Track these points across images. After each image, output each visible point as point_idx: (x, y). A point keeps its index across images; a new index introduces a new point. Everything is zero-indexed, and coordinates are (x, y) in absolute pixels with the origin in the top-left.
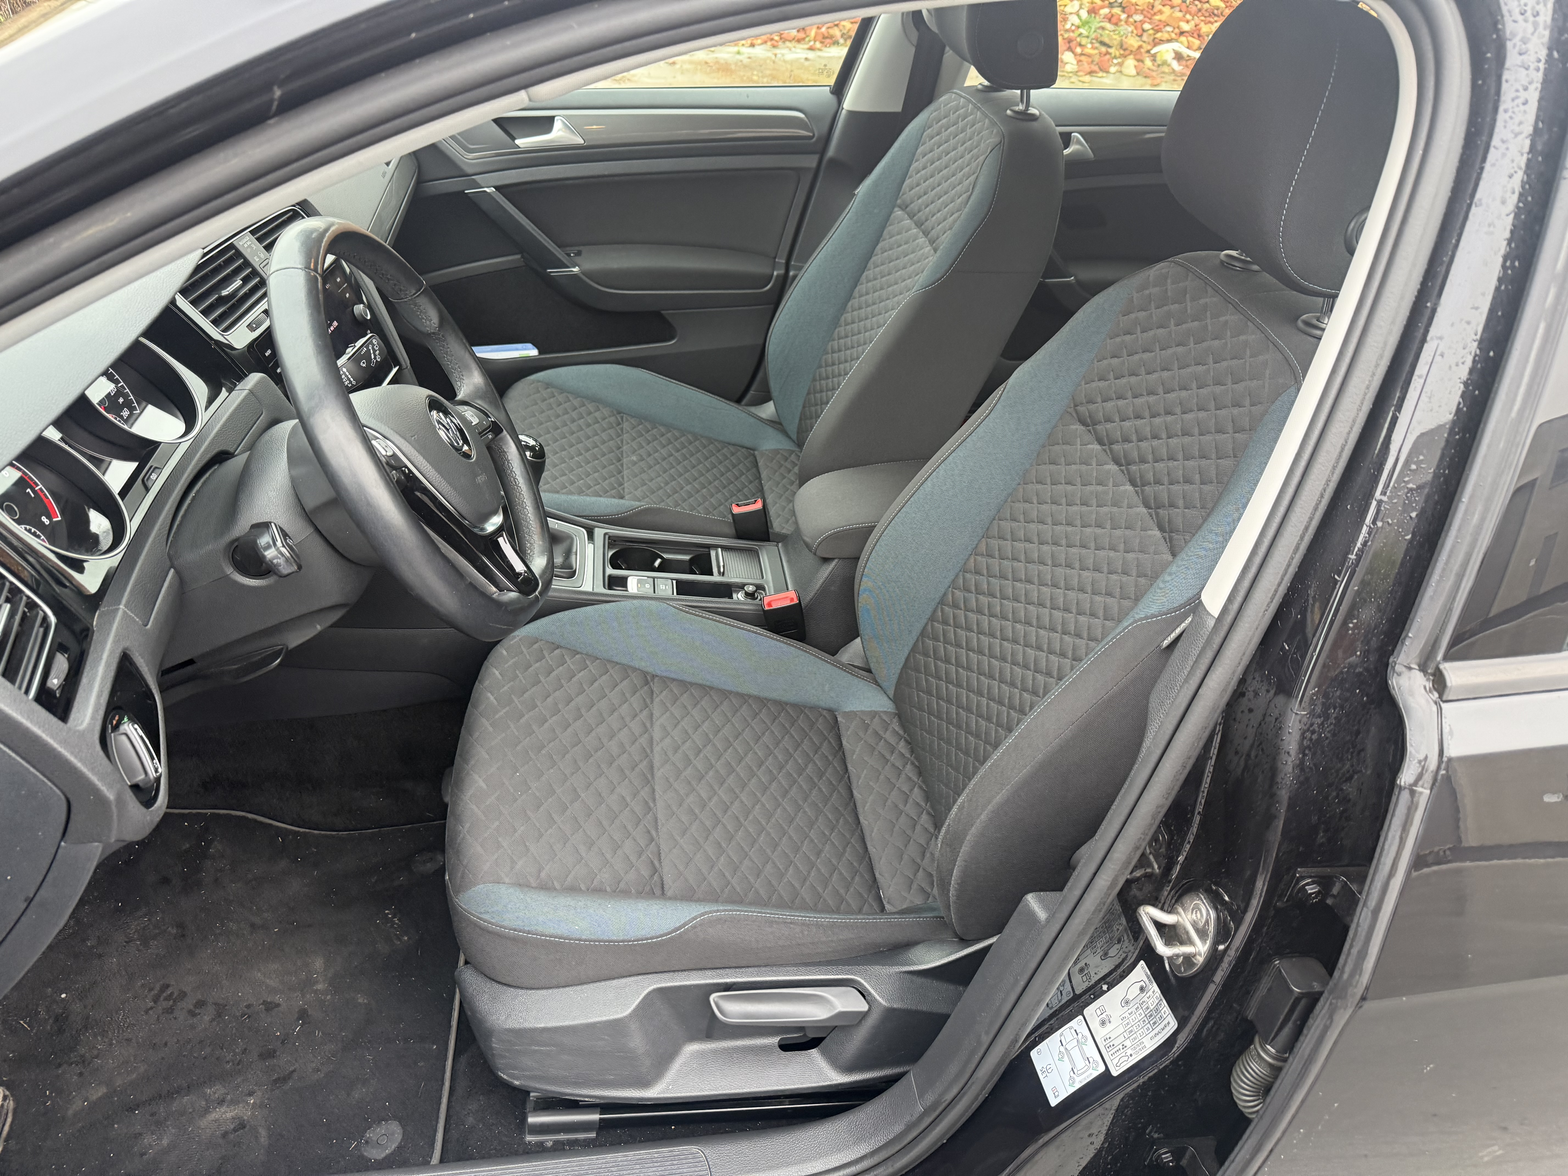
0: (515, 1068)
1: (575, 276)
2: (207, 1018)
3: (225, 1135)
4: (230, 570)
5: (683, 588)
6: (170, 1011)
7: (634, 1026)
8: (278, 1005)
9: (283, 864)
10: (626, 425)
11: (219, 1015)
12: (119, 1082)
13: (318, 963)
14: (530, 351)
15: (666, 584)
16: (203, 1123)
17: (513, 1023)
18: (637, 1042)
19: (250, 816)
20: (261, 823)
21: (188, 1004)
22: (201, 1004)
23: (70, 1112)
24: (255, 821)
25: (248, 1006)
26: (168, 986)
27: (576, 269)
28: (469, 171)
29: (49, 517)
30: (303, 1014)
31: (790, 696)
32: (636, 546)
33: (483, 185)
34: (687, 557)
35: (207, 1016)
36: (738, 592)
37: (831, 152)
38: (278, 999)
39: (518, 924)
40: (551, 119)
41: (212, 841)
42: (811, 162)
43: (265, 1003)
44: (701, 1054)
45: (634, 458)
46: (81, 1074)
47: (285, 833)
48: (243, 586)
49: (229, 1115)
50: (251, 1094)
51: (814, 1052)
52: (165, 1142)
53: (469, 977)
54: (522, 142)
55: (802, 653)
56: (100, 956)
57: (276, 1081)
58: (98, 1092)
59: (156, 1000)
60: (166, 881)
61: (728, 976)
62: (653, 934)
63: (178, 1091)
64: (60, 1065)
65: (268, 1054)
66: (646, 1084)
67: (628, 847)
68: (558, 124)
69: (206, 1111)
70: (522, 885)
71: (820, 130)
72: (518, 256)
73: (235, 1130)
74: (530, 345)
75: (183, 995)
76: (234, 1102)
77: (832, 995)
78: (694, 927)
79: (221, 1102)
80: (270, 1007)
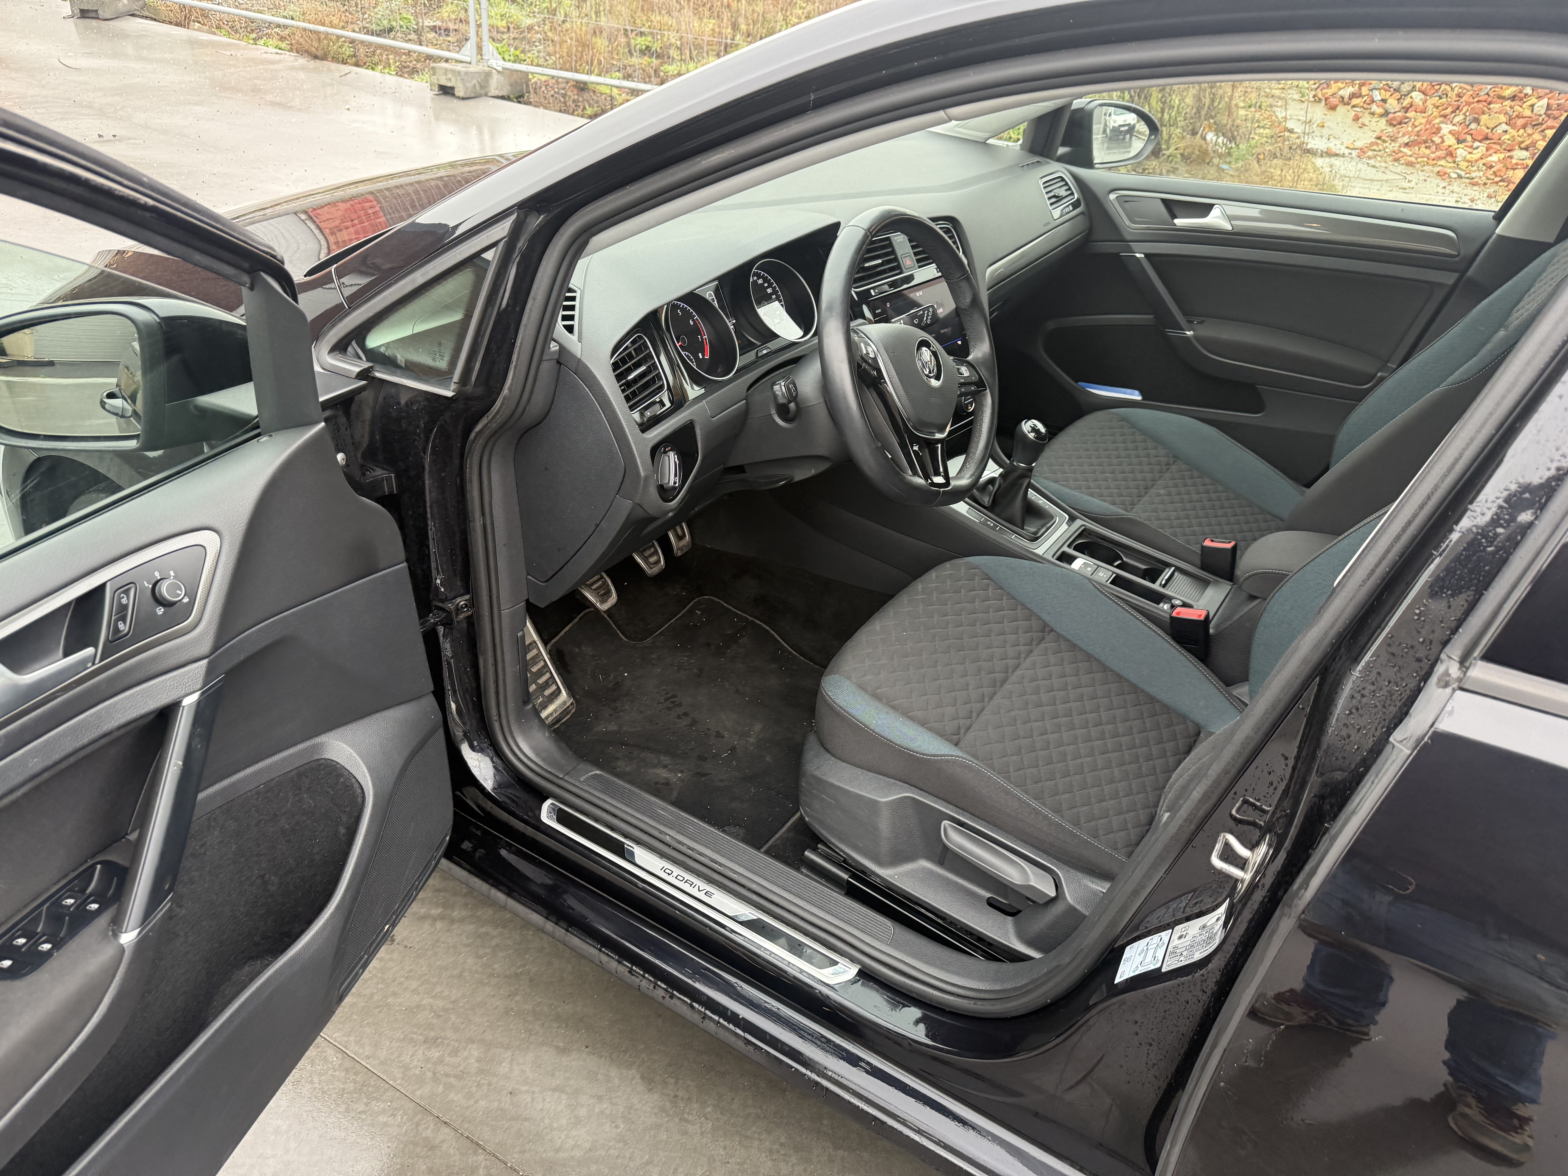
0: (809, 808)
1: (1187, 338)
2: (685, 723)
3: (656, 783)
4: (773, 412)
5: (1117, 581)
6: (669, 709)
7: (885, 814)
8: (723, 737)
9: (773, 666)
10: (1174, 468)
11: (691, 725)
12: (625, 728)
13: (758, 727)
14: (1136, 396)
15: (1105, 573)
16: (651, 771)
17: (817, 773)
18: (884, 825)
19: (772, 632)
20: (776, 639)
21: (680, 711)
22: (686, 714)
23: (596, 729)
24: (773, 635)
25: (708, 729)
26: (676, 697)
27: (1189, 333)
28: (1128, 237)
29: (703, 355)
30: (733, 749)
31: (1164, 696)
32: (1106, 544)
33: (1135, 250)
34: (1143, 567)
35: (686, 721)
36: (1166, 603)
37: (1470, 273)
38: (726, 734)
39: (842, 704)
40: (1211, 206)
41: (744, 636)
42: (1450, 279)
43: (718, 732)
44: (931, 872)
45: (1162, 492)
46: (611, 715)
47: (784, 650)
48: (777, 424)
49: (664, 775)
50: (681, 772)
51: (1010, 918)
52: (628, 769)
53: (812, 739)
54: (1179, 222)
55: (1191, 665)
56: (654, 665)
57: (698, 773)
58: (613, 727)
59: (666, 700)
60: (708, 645)
61: (963, 815)
62: (918, 750)
63: (649, 749)
64: (604, 705)
65: (702, 758)
66: (880, 864)
67: (949, 710)
68: (1215, 212)
69: (656, 766)
70: (862, 687)
71: (1467, 250)
72: (1151, 317)
73: (662, 784)
74: (1137, 392)
75: (680, 705)
76: (671, 771)
77: (1032, 872)
78: (948, 761)
79: (665, 767)
80: (719, 735)
